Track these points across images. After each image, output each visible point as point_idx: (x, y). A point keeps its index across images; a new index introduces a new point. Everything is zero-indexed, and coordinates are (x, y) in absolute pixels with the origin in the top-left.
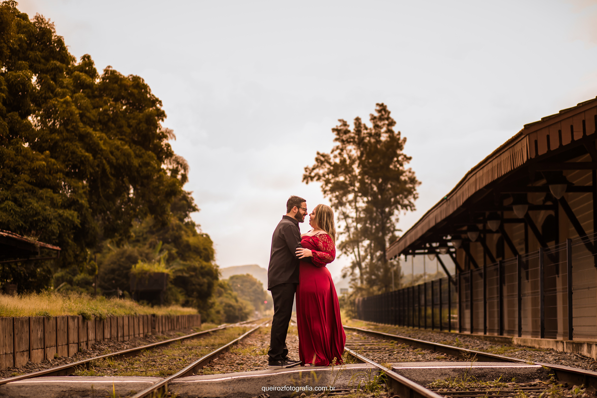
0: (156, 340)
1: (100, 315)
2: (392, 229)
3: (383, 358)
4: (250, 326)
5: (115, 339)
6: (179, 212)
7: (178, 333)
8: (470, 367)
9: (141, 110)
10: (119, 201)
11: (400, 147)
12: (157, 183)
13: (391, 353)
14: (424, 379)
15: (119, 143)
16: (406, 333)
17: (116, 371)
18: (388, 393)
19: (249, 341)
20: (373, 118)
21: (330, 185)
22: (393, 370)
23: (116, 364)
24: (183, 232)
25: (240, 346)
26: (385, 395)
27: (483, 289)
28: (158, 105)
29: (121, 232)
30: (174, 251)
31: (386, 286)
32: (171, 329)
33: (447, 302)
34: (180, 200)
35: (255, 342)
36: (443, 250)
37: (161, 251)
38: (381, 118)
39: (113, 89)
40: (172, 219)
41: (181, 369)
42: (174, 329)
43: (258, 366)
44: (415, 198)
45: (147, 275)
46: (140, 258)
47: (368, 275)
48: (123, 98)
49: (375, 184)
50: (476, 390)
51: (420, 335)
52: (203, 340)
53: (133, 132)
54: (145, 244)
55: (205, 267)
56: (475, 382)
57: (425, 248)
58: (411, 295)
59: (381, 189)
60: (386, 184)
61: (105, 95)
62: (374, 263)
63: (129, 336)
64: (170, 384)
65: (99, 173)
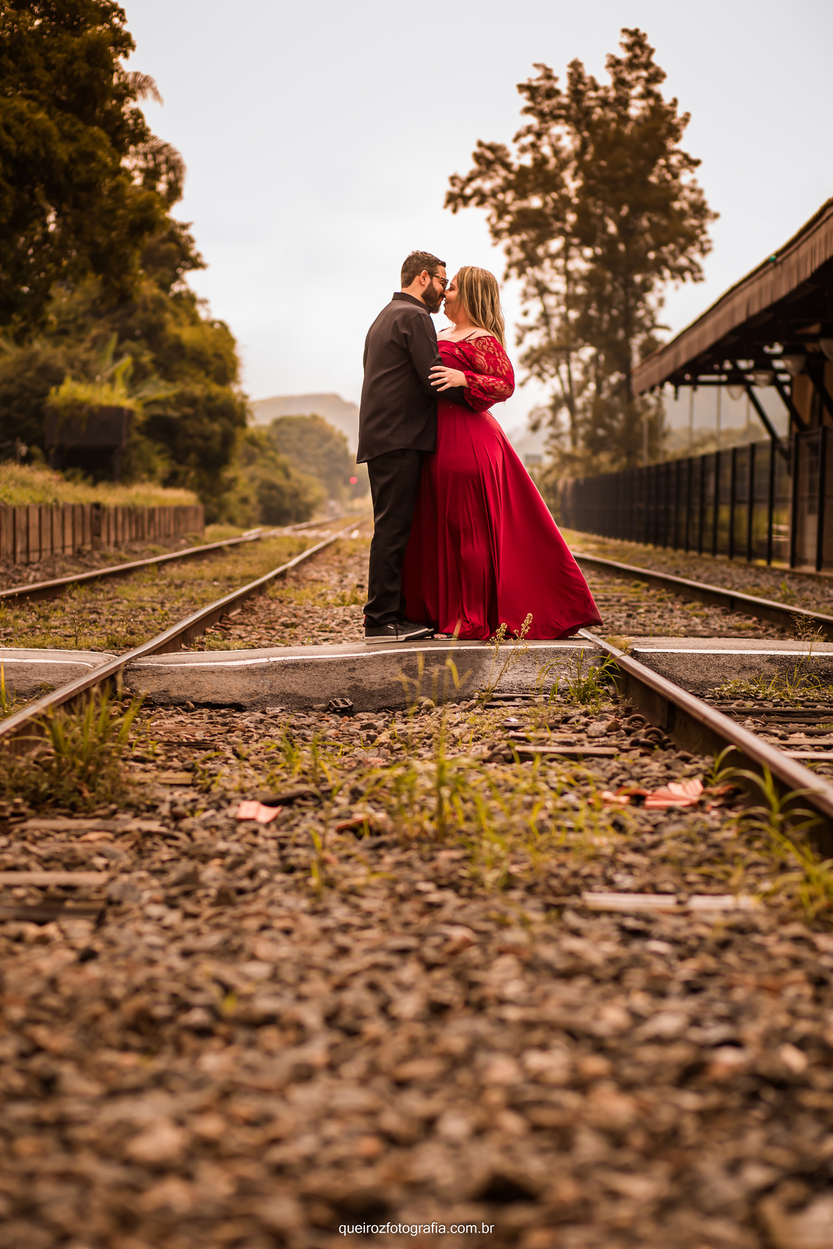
0: (103, 563)
2: (648, 323)
3: (612, 623)
4: (314, 535)
5: (8, 558)
6: (160, 269)
7: (152, 547)
8: (807, 653)
9: (76, 30)
10: (22, 240)
11: (675, 133)
12: (110, 201)
13: (632, 609)
14: (702, 678)
15: (23, 105)
16: (670, 563)
17: (9, 634)
18: (620, 708)
19: (312, 572)
20: (614, 63)
21: (508, 218)
22: (634, 654)
23: (10, 617)
24: (168, 316)
25: (291, 583)
26: (611, 712)
28: (116, 20)
29: (27, 310)
30: (146, 358)
31: (630, 454)
32: (137, 538)
33: (766, 496)
34: (163, 241)
35: (325, 574)
36: (763, 377)
37: (117, 356)
38: (632, 65)
40: (145, 284)
41: (157, 634)
42: (143, 538)
43: (331, 632)
44: (704, 252)
45: (84, 411)
46: (69, 371)
47: (588, 427)
49: (611, 217)
50: (820, 707)
51: (700, 571)
52: (208, 566)
53: (57, 81)
54: (81, 341)
55: (217, 397)
56: (819, 688)
57: (721, 372)
58: (685, 478)
59: (628, 231)
60: (639, 218)
62: (603, 401)
63: (40, 551)
64: (129, 670)
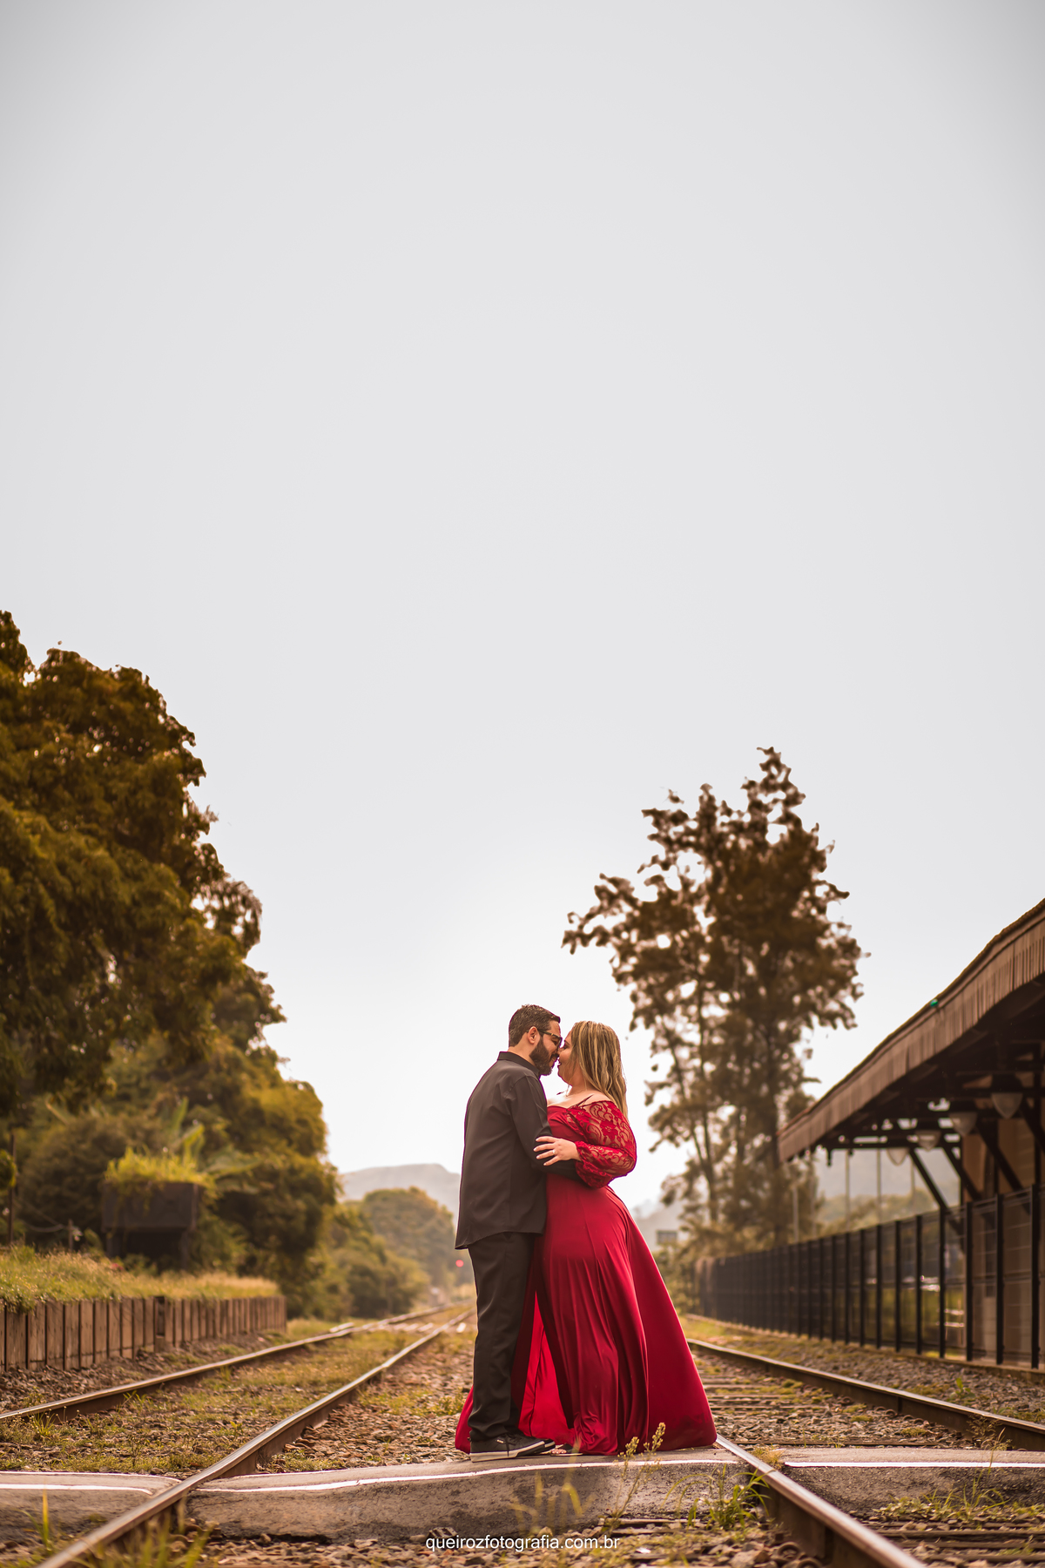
0: (166, 1367)
1: (20, 1298)
2: (794, 1077)
4: (415, 1329)
5: (56, 1363)
6: (235, 1023)
7: (224, 1346)
8: (987, 1465)
9: (141, 757)
10: (77, 994)
11: (819, 861)
12: (178, 948)
13: (783, 1414)
14: (865, 1496)
15: (80, 841)
16: (827, 1357)
17: (56, 1454)
18: (770, 1535)
19: (411, 1374)
20: (749, 785)
21: (633, 960)
22: (786, 1470)
23: (57, 1434)
24: (244, 1077)
25: (386, 1388)
26: (759, 1540)
27: (1030, 1246)
28: (186, 745)
29: (80, 1075)
30: (220, 1126)
31: (779, 1229)
32: (207, 1336)
34: (239, 992)
35: (426, 1376)
36: (929, 1138)
37: (186, 1124)
38: (768, 785)
39: (69, 701)
40: (217, 1041)
41: (228, 1453)
42: (214, 1336)
43: (432, 1446)
44: (856, 995)
45: (147, 1189)
46: (130, 1142)
47: (729, 1198)
48: (95, 723)
49: (750, 957)
50: (1003, 1529)
51: (862, 1366)
52: (289, 1369)
53: (118, 814)
54: (145, 1107)
55: (302, 1169)
56: (1002, 1506)
57: (880, 1133)
58: (842, 1256)
59: (768, 971)
60: (781, 958)
61: (48, 715)
62: (747, 1167)
63: (94, 1354)
64: (194, 1497)
65: (28, 919)
